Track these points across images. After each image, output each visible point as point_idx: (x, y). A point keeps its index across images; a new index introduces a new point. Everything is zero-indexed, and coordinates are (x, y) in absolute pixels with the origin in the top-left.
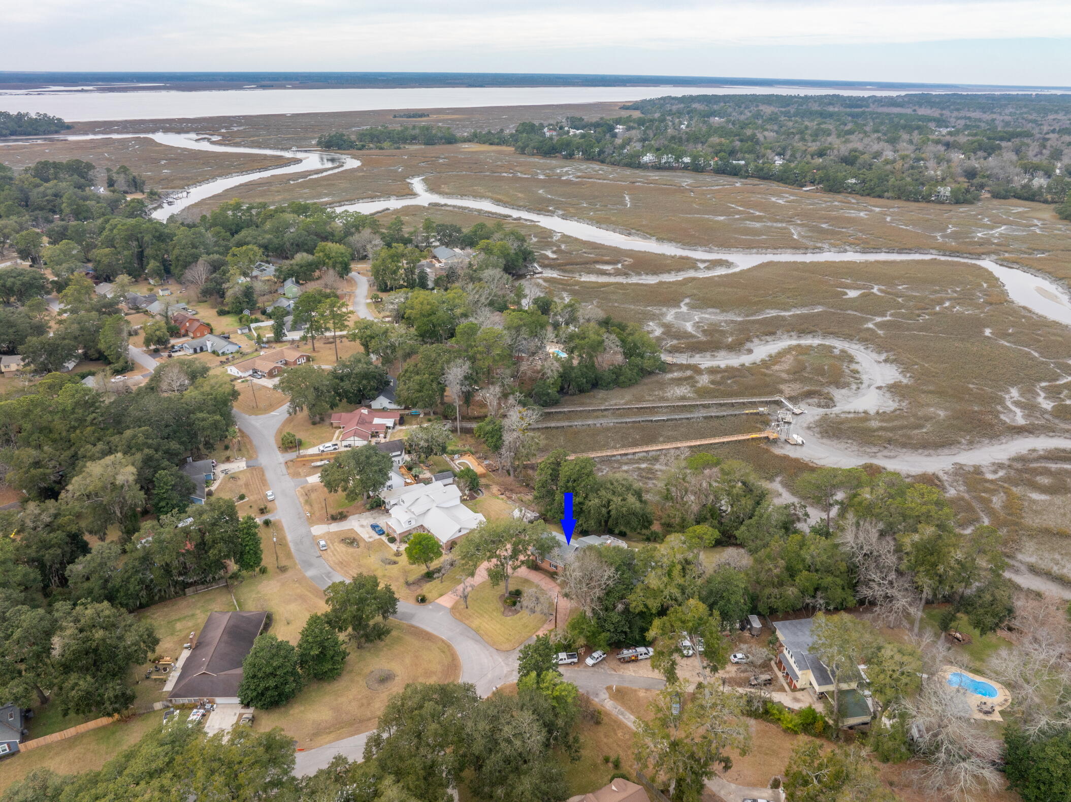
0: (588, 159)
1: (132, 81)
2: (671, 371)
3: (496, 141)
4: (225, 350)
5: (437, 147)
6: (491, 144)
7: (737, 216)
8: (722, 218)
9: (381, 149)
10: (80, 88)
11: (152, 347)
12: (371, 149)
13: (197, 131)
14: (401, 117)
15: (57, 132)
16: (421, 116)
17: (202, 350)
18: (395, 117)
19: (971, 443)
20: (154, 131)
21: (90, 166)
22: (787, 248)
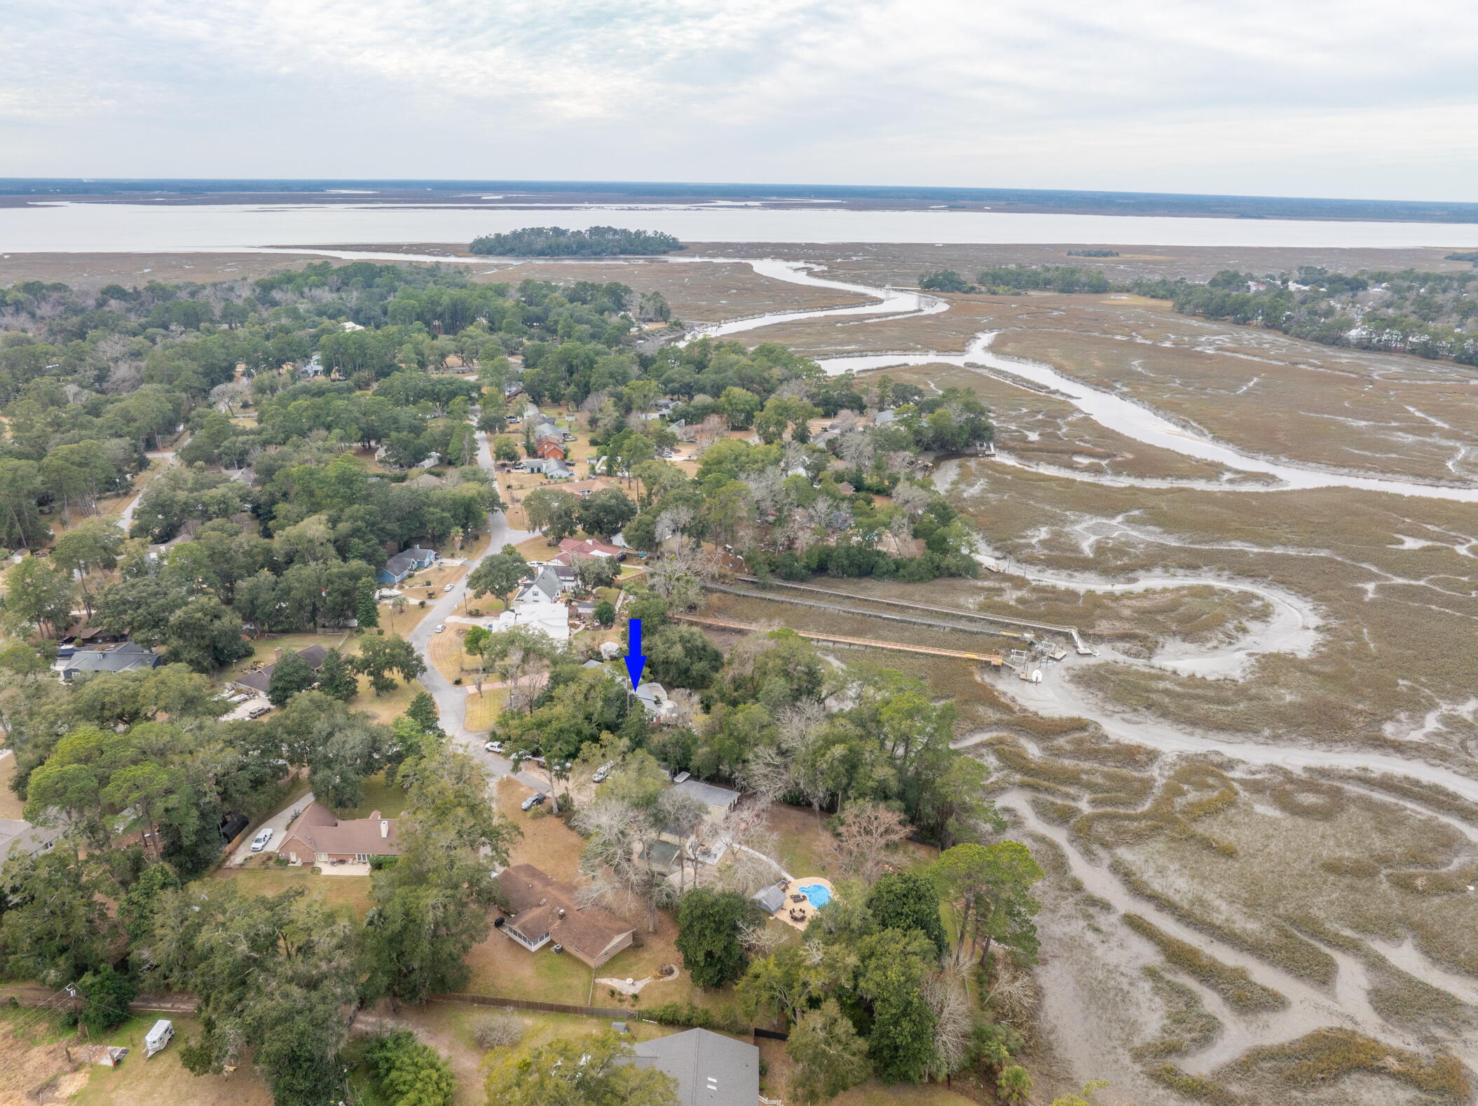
0: (1268, 327)
1: (809, 197)
2: (986, 578)
3: (1162, 293)
4: (554, 473)
5: (1074, 296)
6: (1153, 297)
7: (1394, 424)
8: (1363, 423)
9: (994, 293)
10: (743, 204)
11: (501, 462)
12: (980, 292)
13: (807, 259)
14: (1078, 254)
15: (665, 253)
16: (1105, 255)
17: (539, 470)
18: (1069, 254)
19: (1276, 738)
20: (761, 256)
21: (627, 290)
22: (1404, 473)
